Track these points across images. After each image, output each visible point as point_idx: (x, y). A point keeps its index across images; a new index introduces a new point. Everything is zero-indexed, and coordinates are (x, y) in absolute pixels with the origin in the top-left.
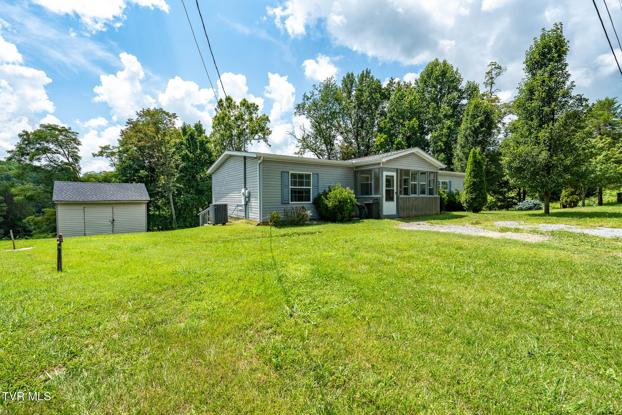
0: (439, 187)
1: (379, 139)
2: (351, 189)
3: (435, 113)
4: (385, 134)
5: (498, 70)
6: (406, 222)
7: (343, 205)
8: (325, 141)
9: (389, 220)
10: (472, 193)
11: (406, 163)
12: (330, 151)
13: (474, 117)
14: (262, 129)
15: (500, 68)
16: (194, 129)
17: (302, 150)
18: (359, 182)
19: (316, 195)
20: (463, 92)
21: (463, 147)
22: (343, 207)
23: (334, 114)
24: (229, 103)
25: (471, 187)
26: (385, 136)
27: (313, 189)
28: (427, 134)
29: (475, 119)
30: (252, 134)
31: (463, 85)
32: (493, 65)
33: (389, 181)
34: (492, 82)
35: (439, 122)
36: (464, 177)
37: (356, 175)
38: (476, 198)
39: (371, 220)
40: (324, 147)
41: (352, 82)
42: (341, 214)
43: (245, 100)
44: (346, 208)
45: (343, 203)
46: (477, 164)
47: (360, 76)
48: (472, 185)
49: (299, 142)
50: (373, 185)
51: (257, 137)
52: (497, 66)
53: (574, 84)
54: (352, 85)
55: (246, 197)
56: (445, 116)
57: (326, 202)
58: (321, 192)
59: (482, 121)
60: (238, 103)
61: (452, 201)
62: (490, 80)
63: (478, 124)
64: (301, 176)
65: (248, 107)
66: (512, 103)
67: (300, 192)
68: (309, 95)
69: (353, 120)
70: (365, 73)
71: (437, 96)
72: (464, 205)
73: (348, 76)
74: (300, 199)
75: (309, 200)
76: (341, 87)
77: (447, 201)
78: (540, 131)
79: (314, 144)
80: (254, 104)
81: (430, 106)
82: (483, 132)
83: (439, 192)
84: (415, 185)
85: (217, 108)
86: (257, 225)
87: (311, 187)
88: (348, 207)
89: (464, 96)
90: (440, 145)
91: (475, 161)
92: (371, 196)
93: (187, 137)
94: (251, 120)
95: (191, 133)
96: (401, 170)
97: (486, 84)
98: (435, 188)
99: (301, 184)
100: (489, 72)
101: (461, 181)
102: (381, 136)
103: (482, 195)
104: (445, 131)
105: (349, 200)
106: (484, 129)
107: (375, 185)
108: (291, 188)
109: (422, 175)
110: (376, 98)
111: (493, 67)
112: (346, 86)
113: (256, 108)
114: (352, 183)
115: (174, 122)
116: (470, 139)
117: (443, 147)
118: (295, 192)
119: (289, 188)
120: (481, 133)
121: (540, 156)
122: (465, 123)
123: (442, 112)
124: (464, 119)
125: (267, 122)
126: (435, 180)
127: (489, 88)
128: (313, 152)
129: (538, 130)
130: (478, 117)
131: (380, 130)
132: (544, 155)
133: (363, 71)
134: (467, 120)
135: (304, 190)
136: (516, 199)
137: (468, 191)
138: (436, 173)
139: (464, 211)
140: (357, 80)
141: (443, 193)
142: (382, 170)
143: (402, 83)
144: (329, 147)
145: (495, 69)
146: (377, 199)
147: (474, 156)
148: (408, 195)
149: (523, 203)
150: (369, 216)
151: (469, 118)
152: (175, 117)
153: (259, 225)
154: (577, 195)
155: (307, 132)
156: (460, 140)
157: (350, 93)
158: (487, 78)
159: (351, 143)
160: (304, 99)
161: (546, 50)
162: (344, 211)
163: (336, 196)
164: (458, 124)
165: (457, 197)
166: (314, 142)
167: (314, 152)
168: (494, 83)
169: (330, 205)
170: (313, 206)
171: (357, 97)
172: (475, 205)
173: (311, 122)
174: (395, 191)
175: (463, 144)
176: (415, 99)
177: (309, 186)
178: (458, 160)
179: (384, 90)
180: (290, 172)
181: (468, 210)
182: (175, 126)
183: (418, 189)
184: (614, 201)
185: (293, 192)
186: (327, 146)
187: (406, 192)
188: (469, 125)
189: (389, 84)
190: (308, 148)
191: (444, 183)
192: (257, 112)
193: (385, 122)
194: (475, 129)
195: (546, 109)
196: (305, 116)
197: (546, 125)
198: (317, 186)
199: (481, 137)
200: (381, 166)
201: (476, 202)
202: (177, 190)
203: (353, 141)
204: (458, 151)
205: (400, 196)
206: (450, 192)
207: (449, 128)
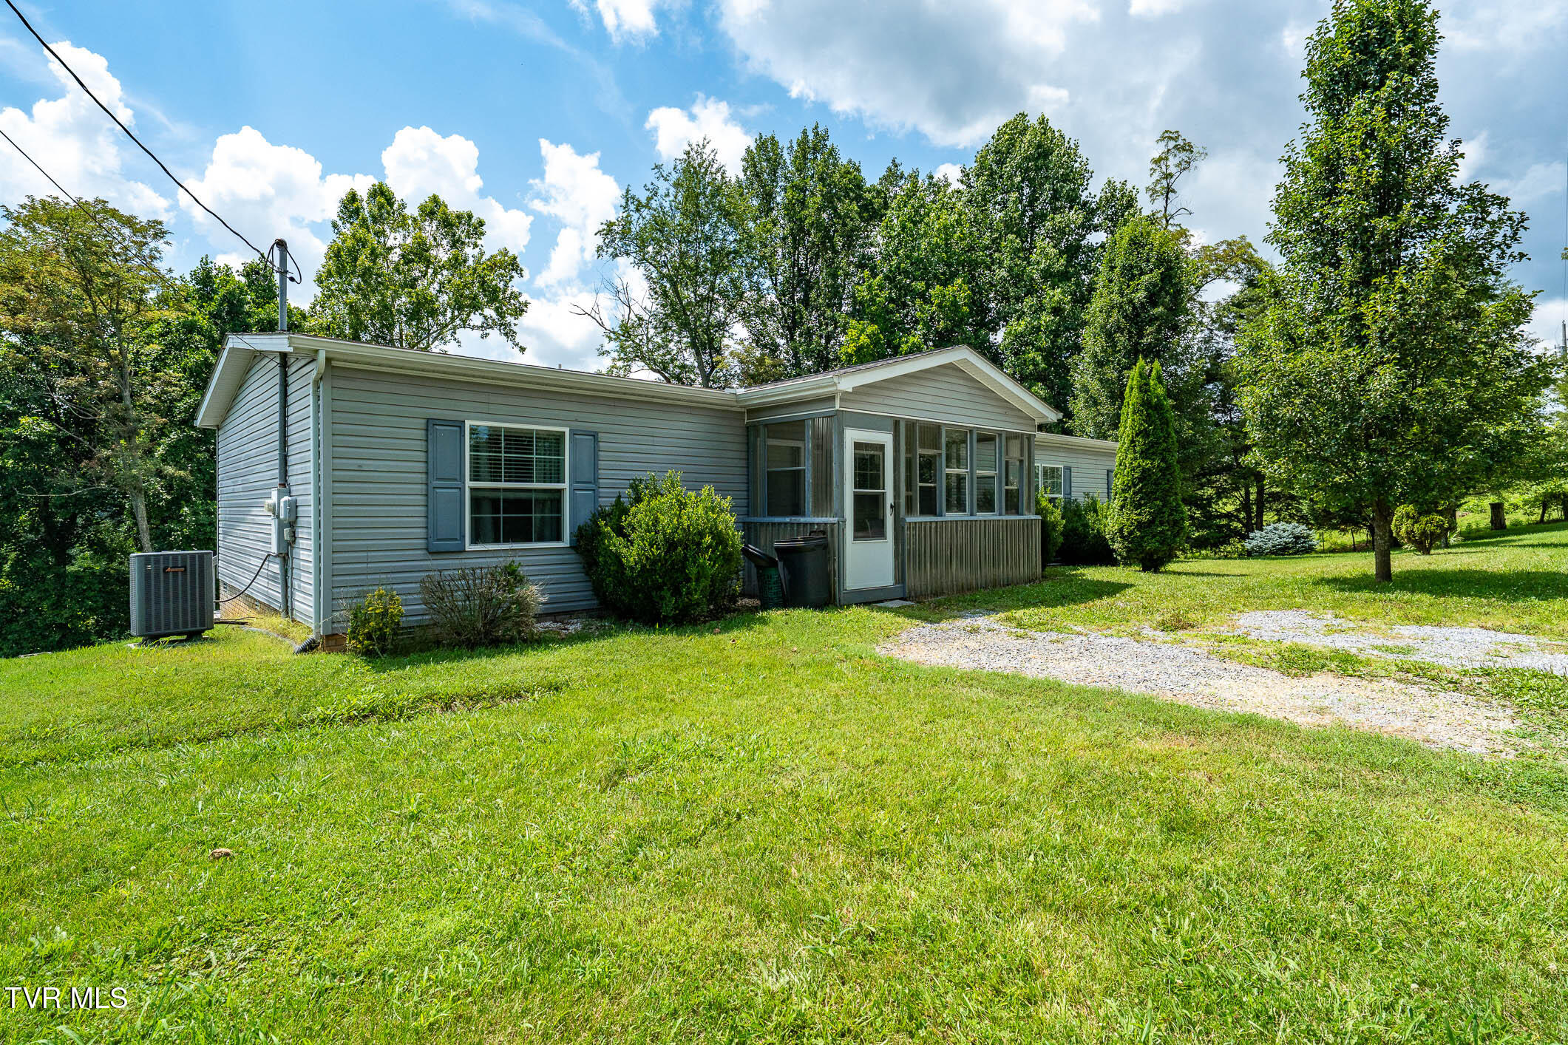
0: (1037, 488)
1: (856, 335)
2: (721, 491)
3: (1016, 265)
4: (873, 322)
5: (1183, 155)
6: (926, 619)
7: (685, 558)
8: (693, 339)
9: (864, 612)
10: (1138, 506)
11: (929, 399)
12: (708, 370)
13: (1130, 273)
14: (493, 295)
15: (1187, 148)
16: (243, 280)
17: (620, 364)
18: (762, 467)
19: (585, 516)
20: (1092, 212)
21: (1100, 364)
22: (684, 567)
23: (720, 260)
24: (381, 207)
25: (1135, 486)
26: (872, 328)
27: (573, 490)
28: (995, 330)
29: (1132, 279)
30: (460, 308)
31: (1094, 190)
32: (1171, 138)
33: (868, 465)
34: (1169, 187)
35: (1029, 293)
36: (1112, 455)
37: (752, 439)
38: (1151, 522)
39: (798, 613)
40: (689, 358)
41: (775, 163)
42: (676, 592)
43: (435, 199)
44: (694, 570)
45: (686, 548)
46: (1150, 408)
47: (795, 148)
48: (1140, 480)
49: (610, 339)
50: (809, 478)
51: (476, 319)
52: (1180, 142)
53: (1461, 149)
54: (775, 172)
55: (280, 528)
56: (1047, 274)
57: (616, 544)
58: (607, 502)
59: (1155, 285)
60: (412, 211)
61: (1074, 530)
62: (1164, 183)
63: (1141, 295)
64: (519, 441)
65: (448, 224)
66: (1224, 247)
67: (520, 504)
68: (643, 196)
69: (780, 278)
70: (811, 136)
71: (1023, 215)
72: (1116, 546)
73: (762, 145)
74: (519, 532)
75: (558, 538)
76: (742, 176)
77: (1062, 534)
78: (1366, 298)
79: (660, 347)
80: (470, 216)
81: (1004, 244)
82: (1157, 319)
83: (1038, 502)
84: (960, 479)
85: (340, 223)
86: (304, 650)
87: (565, 485)
88: (702, 567)
89: (1096, 221)
90: (1034, 359)
91: (1146, 404)
92: (802, 520)
93: (213, 307)
94: (456, 263)
95: (231, 293)
96: (911, 425)
97: (1153, 192)
98: (1025, 488)
99: (522, 472)
100: (1160, 159)
101: (1101, 466)
102: (860, 327)
103: (1171, 515)
104: (1046, 318)
105: (708, 539)
106: (1160, 309)
107: (815, 477)
108: (472, 489)
109: (982, 445)
110: (847, 216)
111: (1172, 144)
112: (757, 175)
113: (477, 229)
114: (737, 471)
115: (156, 249)
116: (1121, 339)
117: (1043, 365)
118: (495, 504)
119: (461, 489)
120: (1151, 321)
121: (1374, 383)
122: (1105, 292)
123: (1038, 263)
124: (1101, 280)
125: (514, 273)
126: (1026, 463)
127: (1160, 203)
128: (655, 371)
129: (1358, 295)
130: (1141, 275)
131: (857, 313)
132: (1386, 378)
133: (805, 132)
134: (1111, 281)
135: (533, 496)
136: (1239, 521)
137: (1126, 499)
138: (1029, 437)
139: (1114, 563)
140: (787, 157)
141: (1050, 506)
142: (840, 421)
143: (922, 177)
144: (706, 357)
145: (1176, 152)
146: (824, 532)
147: (1144, 388)
148: (934, 514)
149: (1264, 533)
150: (791, 599)
151: (1115, 275)
152: (160, 234)
153: (310, 647)
154: (1440, 513)
155: (637, 309)
156: (1091, 340)
157: (768, 197)
158: (1156, 176)
159: (774, 348)
160: (626, 207)
161: (1374, 32)
162: (688, 580)
163: (656, 521)
164: (1082, 299)
165: (1090, 518)
166: (658, 340)
167: (658, 372)
168: (1173, 191)
169: (631, 555)
170: (573, 557)
171: (789, 209)
172: (1150, 545)
173: (649, 278)
174: (890, 500)
175: (1100, 355)
176: (958, 222)
177: (560, 479)
178: (1086, 402)
179: (870, 192)
180: (468, 423)
181: (1127, 562)
182: (156, 264)
183: (970, 495)
184: (1482, 526)
185: (486, 506)
186: (698, 354)
187: (929, 505)
188: (1116, 298)
189: (885, 178)
190: (643, 359)
191: (1051, 473)
192: (479, 242)
193: (870, 287)
194: (1134, 308)
195: (1383, 223)
196: (631, 259)
197: (1384, 279)
198: (591, 482)
199: (1152, 333)
200: (837, 407)
201: (1154, 536)
202: (169, 488)
203: (782, 341)
204: (1083, 375)
205: (908, 520)
206: (1068, 502)
207: (1057, 311)
